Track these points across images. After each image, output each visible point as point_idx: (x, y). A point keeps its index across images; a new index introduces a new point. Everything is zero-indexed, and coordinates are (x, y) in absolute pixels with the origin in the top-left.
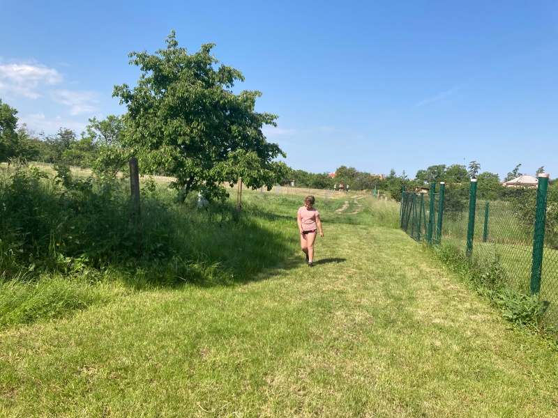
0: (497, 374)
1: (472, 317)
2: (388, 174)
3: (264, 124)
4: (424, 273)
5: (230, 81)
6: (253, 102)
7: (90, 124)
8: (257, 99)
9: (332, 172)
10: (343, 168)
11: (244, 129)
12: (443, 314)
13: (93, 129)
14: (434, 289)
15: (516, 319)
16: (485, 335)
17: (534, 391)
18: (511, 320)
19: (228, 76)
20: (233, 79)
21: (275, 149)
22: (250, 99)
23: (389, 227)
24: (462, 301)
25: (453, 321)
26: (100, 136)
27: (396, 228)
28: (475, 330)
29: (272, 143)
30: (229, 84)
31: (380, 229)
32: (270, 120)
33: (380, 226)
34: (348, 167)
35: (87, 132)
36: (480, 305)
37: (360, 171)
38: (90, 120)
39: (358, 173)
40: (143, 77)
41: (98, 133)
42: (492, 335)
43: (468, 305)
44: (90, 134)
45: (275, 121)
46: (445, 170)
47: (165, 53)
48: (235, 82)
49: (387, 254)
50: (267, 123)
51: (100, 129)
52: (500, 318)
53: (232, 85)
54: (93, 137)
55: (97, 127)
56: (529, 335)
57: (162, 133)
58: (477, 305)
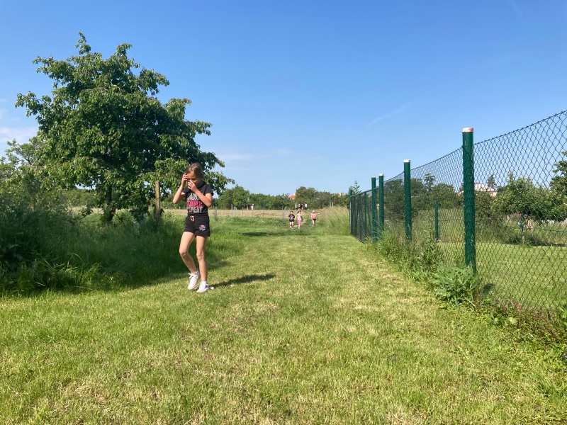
0: (415, 355)
1: (403, 301)
2: (346, 192)
3: (197, 133)
4: (361, 267)
5: (155, 87)
6: (183, 109)
7: (10, 148)
8: (187, 106)
9: (292, 193)
10: (303, 188)
11: (174, 138)
12: (370, 300)
13: (14, 153)
14: (366, 278)
15: (450, 298)
16: (413, 317)
17: (460, 370)
18: (445, 299)
19: (152, 81)
20: (157, 84)
21: (211, 159)
22: (179, 107)
23: (340, 234)
24: (394, 287)
25: (379, 306)
26: (23, 161)
27: (346, 235)
28: (403, 313)
29: (207, 152)
30: (153, 90)
31: (331, 236)
32: (202, 128)
33: (331, 234)
34: (307, 188)
35: (7, 157)
36: (415, 289)
37: (319, 191)
38: (9, 143)
39: (317, 193)
40: (56, 86)
41: (20, 157)
42: (421, 316)
43: (401, 290)
44: (10, 159)
45: (208, 129)
47: (78, 61)
48: (160, 87)
49: (327, 254)
50: (200, 132)
51: (22, 154)
52: (434, 299)
53: (157, 91)
54: (15, 161)
55: (18, 150)
56: (464, 312)
57: (75, 144)
58: (412, 289)
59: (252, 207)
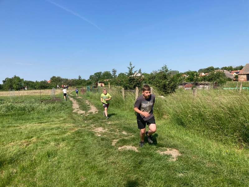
9: (48, 80)
10: (54, 77)
34: (57, 77)
37: (63, 78)
46: (102, 74)
59: (26, 88)
